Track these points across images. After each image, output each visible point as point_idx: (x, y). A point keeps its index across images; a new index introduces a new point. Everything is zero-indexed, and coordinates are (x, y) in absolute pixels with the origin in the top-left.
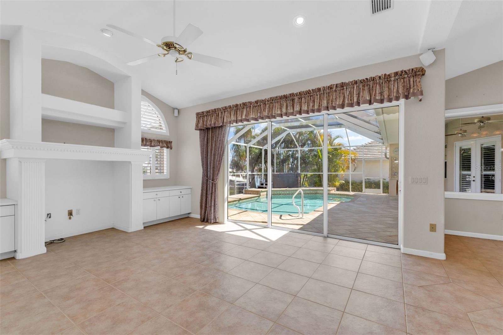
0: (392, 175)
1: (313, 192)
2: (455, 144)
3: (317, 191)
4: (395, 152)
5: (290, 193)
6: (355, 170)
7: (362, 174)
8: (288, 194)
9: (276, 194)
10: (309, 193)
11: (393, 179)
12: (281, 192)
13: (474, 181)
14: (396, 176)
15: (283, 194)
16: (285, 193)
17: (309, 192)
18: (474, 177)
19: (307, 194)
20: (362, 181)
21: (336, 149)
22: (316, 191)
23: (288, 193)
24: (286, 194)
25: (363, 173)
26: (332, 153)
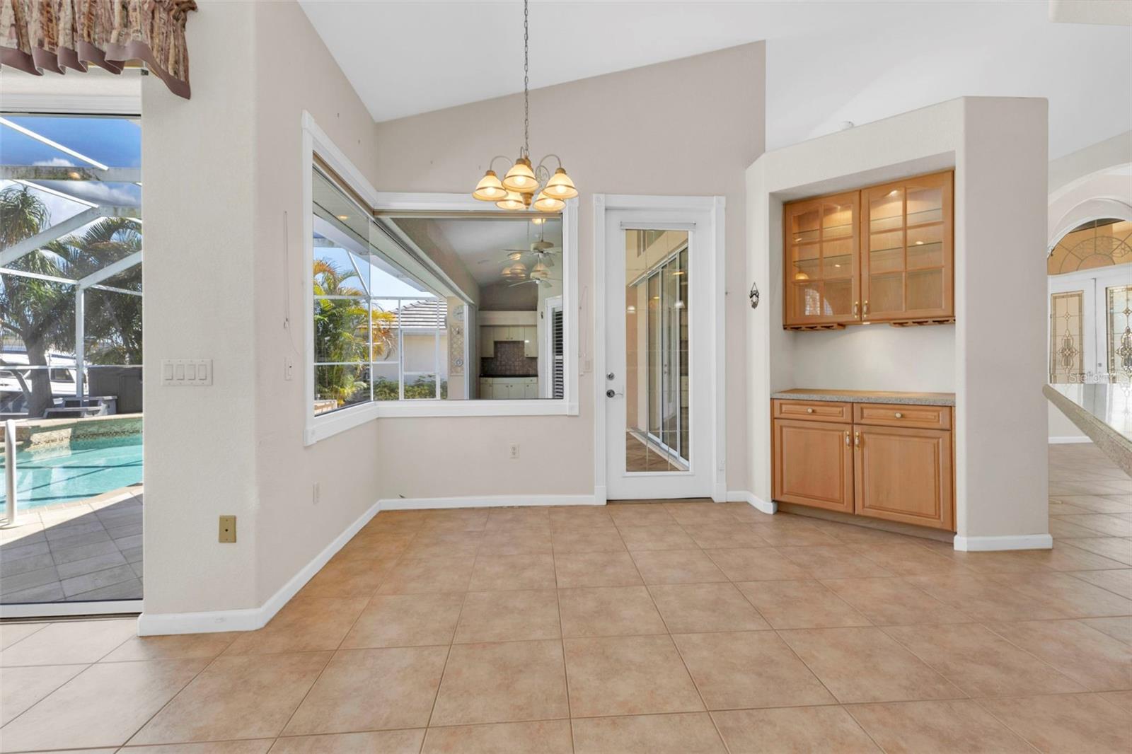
0: (452, 366)
4: (458, 314)
6: (388, 356)
7: (397, 365)
11: (456, 374)
14: (459, 368)
20: (398, 381)
21: (340, 304)
25: (399, 362)
26: (329, 313)
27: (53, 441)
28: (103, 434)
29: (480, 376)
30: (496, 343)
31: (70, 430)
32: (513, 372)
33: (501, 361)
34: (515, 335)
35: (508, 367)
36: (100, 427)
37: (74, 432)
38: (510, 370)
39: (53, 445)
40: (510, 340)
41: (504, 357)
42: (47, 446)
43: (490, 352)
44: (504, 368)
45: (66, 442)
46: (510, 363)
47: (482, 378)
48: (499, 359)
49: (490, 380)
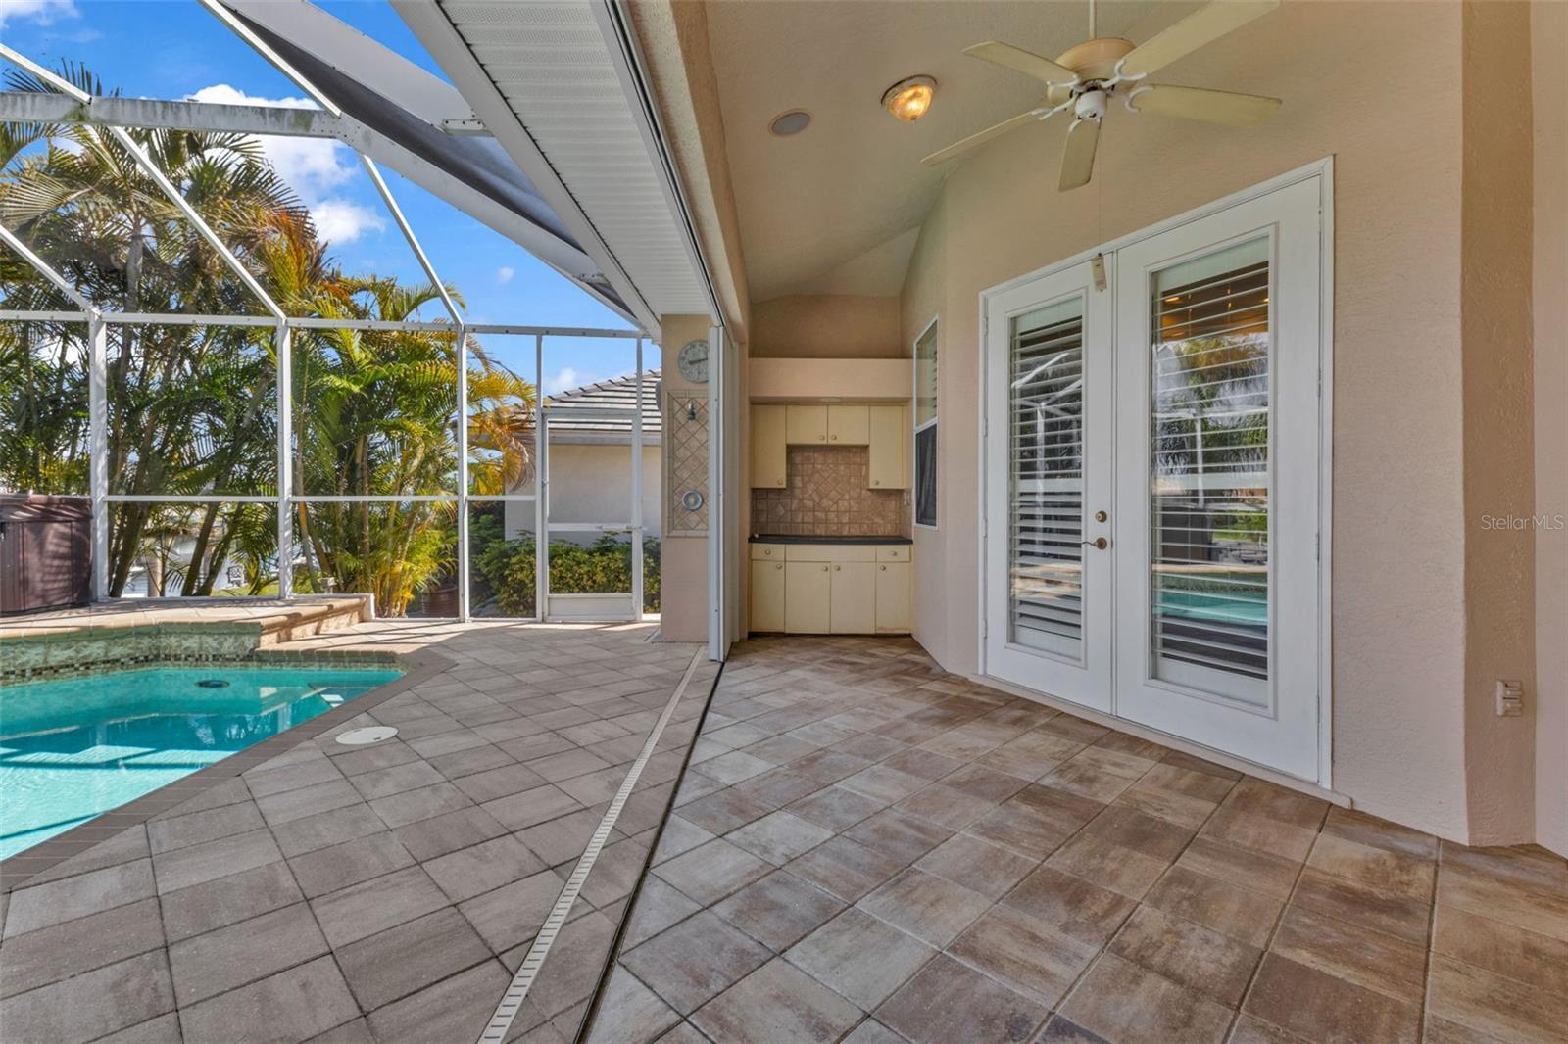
0: (673, 510)
1: (116, 652)
2: (986, 300)
4: (691, 363)
7: (532, 504)
10: (55, 670)
11: (683, 533)
13: (1101, 544)
14: (694, 518)
17: (58, 656)
18: (1103, 517)
19: (37, 672)
20: (535, 549)
22: (146, 642)
25: (537, 498)
29: (752, 539)
30: (791, 449)
32: (833, 530)
33: (801, 500)
34: (846, 428)
35: (819, 514)
38: (827, 521)
40: (832, 442)
41: (811, 487)
43: (775, 474)
44: (809, 518)
46: (826, 503)
47: (754, 545)
48: (797, 492)
49: (778, 550)
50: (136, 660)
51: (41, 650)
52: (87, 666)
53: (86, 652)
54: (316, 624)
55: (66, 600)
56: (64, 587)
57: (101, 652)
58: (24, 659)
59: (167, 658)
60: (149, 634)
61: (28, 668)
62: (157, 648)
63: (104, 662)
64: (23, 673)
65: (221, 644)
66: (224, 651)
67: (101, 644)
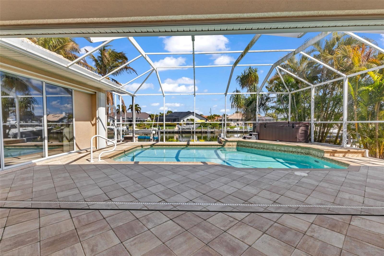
1: (302, 151)
3: (311, 151)
5: (265, 147)
8: (262, 148)
9: (247, 146)
12: (253, 145)
15: (256, 148)
16: (259, 146)
17: (294, 150)
19: (291, 152)
22: (307, 150)
23: (262, 146)
24: (259, 148)
27: (230, 145)
28: (244, 146)
31: (236, 143)
36: (244, 143)
37: (237, 144)
39: (230, 147)
42: (228, 147)
45: (235, 147)
50: (306, 153)
51: (292, 148)
52: (298, 152)
53: (298, 150)
54: (344, 154)
55: (304, 141)
56: (303, 139)
57: (300, 151)
58: (289, 149)
59: (310, 154)
60: (308, 149)
61: (290, 151)
62: (309, 152)
63: (301, 153)
64: (289, 152)
65: (318, 153)
66: (318, 155)
67: (300, 149)
